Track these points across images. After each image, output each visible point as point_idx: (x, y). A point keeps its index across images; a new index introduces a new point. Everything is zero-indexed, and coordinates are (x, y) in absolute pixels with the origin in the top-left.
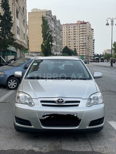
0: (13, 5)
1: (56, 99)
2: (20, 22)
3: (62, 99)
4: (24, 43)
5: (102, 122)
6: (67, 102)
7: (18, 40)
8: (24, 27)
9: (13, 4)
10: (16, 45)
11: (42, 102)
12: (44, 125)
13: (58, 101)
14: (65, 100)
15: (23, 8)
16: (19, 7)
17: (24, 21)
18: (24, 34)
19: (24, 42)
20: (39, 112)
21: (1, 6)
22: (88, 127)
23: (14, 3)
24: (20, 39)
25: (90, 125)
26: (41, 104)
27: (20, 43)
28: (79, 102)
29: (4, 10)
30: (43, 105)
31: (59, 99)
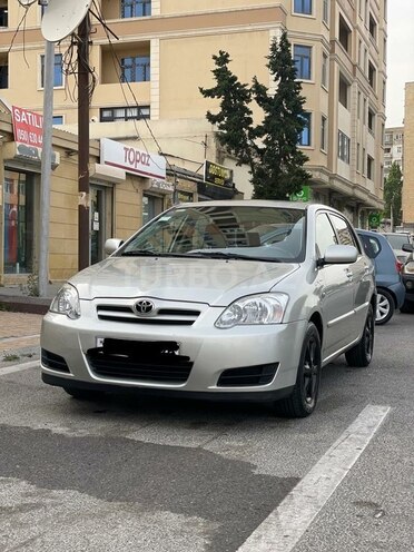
0: (328, 60)
1: (131, 303)
2: (353, 115)
3: (148, 303)
4: (366, 192)
5: (268, 380)
6: (162, 312)
7: (343, 181)
8: (373, 135)
9: (325, 56)
10: (334, 196)
11: (100, 308)
12: (98, 371)
13: (138, 308)
14: (157, 305)
15: (372, 70)
16: (354, 66)
17: (371, 115)
18: (370, 160)
19: (370, 185)
20: (85, 335)
21: (269, 66)
22: (214, 387)
23: (332, 51)
24: (352, 177)
25: (220, 383)
26: (95, 313)
27: (348, 191)
28: (197, 313)
29: (276, 79)
30: (101, 317)
31: (141, 303)
